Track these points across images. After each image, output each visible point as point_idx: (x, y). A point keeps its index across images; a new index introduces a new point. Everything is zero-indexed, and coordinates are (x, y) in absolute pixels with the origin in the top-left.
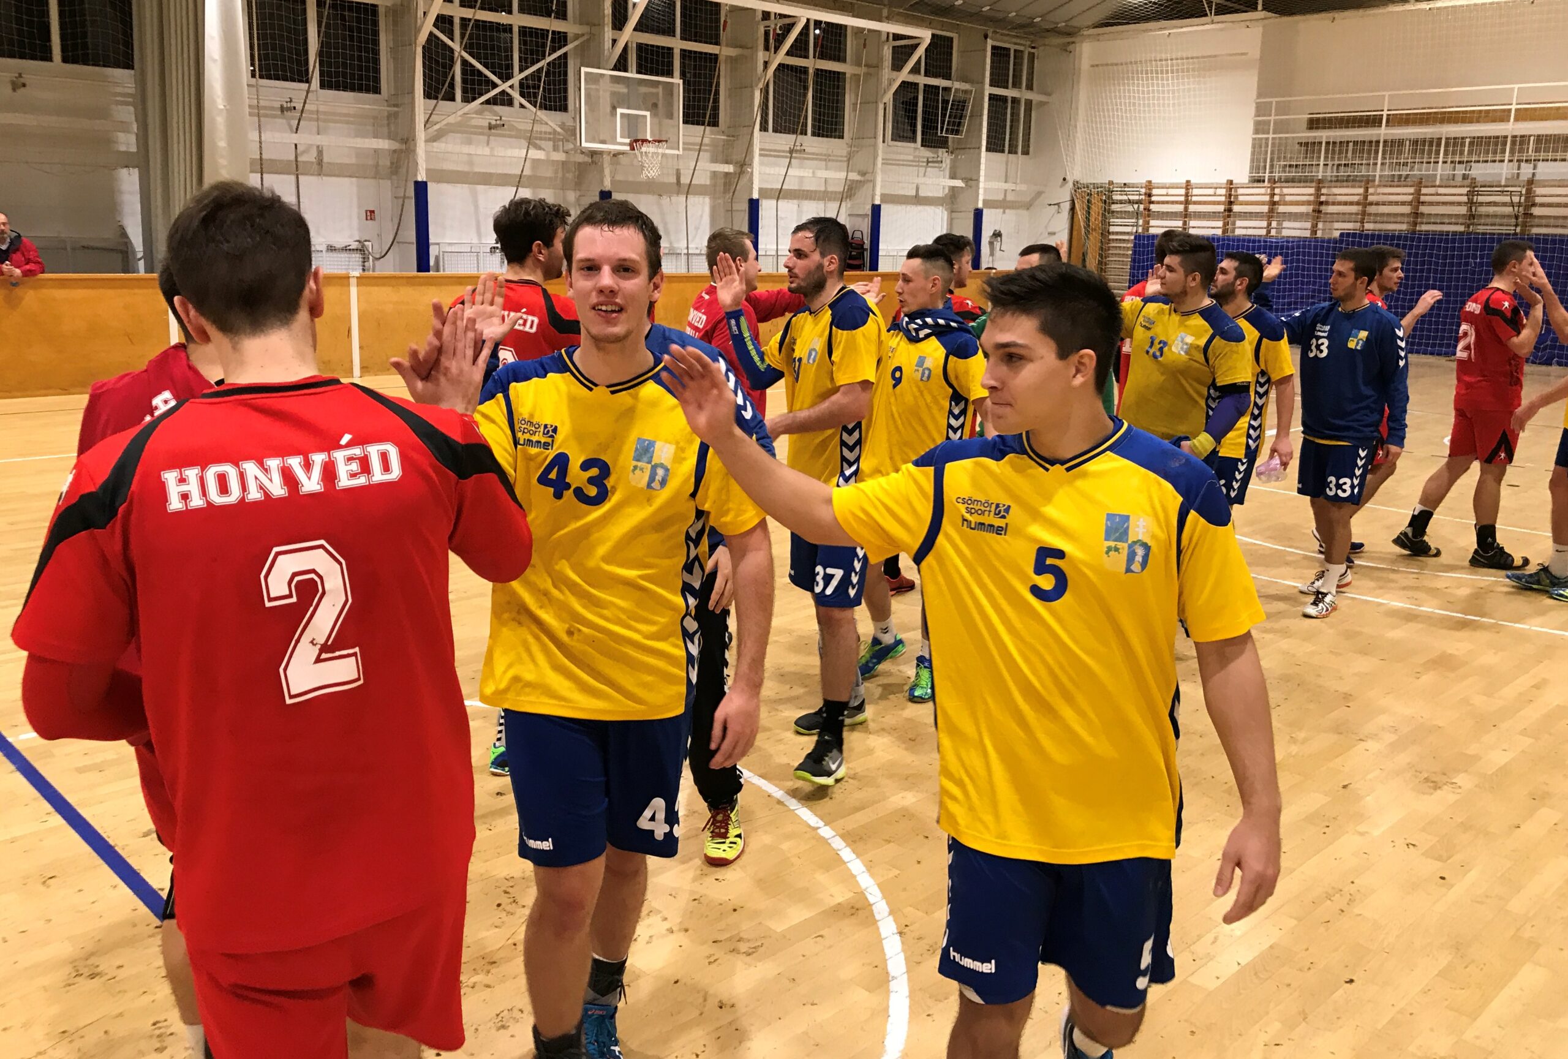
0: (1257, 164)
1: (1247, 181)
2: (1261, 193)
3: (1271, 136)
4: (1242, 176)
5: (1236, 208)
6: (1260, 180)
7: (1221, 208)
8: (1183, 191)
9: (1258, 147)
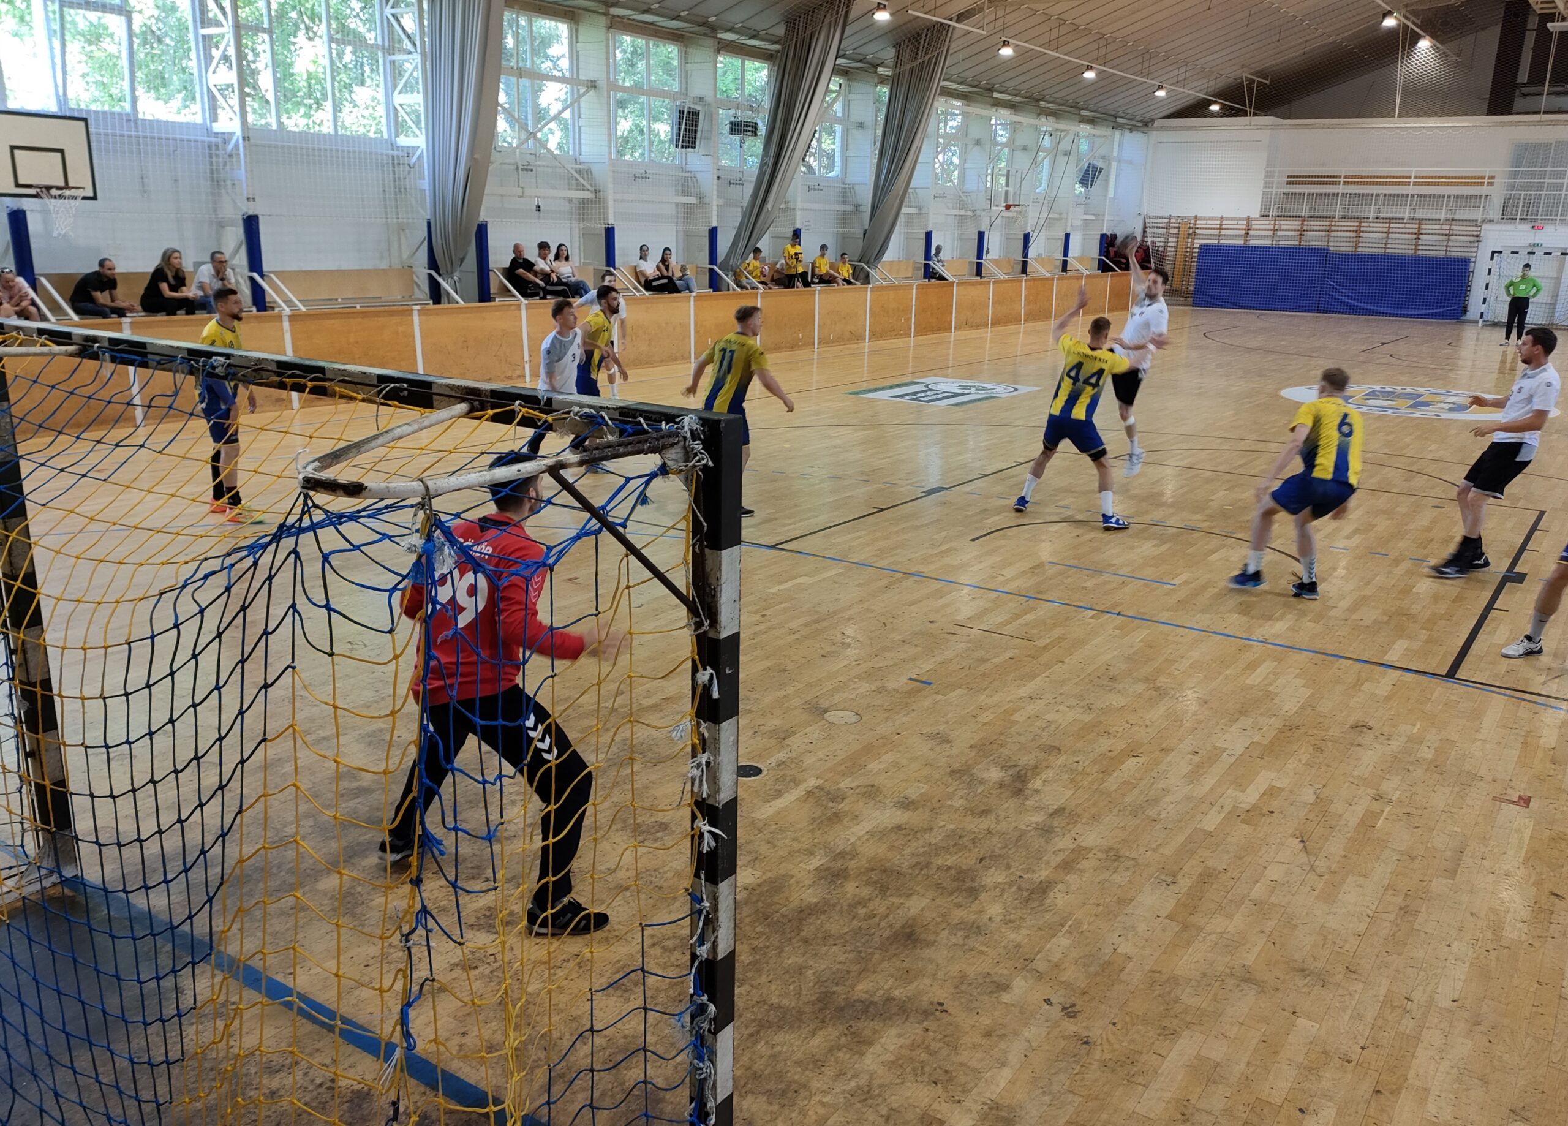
0: (1266, 207)
1: (1258, 216)
2: (1268, 224)
3: (1274, 190)
4: (1255, 213)
5: (1251, 232)
6: (1267, 216)
7: (1243, 232)
8: (1219, 222)
9: (1266, 196)
